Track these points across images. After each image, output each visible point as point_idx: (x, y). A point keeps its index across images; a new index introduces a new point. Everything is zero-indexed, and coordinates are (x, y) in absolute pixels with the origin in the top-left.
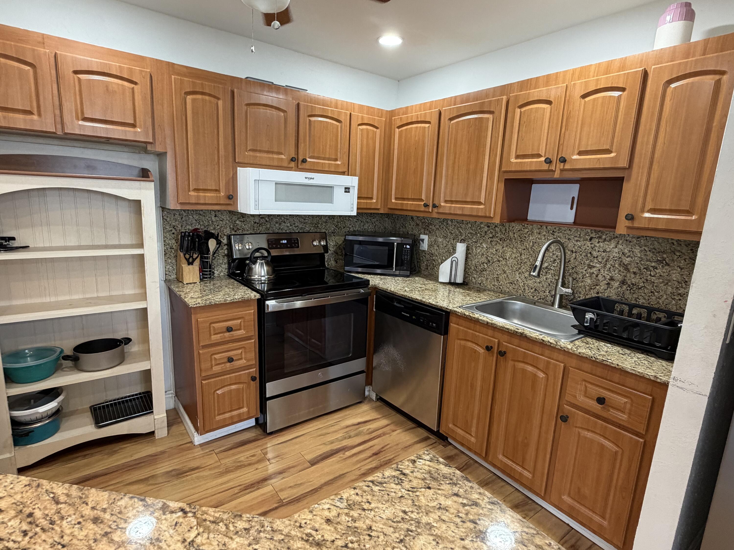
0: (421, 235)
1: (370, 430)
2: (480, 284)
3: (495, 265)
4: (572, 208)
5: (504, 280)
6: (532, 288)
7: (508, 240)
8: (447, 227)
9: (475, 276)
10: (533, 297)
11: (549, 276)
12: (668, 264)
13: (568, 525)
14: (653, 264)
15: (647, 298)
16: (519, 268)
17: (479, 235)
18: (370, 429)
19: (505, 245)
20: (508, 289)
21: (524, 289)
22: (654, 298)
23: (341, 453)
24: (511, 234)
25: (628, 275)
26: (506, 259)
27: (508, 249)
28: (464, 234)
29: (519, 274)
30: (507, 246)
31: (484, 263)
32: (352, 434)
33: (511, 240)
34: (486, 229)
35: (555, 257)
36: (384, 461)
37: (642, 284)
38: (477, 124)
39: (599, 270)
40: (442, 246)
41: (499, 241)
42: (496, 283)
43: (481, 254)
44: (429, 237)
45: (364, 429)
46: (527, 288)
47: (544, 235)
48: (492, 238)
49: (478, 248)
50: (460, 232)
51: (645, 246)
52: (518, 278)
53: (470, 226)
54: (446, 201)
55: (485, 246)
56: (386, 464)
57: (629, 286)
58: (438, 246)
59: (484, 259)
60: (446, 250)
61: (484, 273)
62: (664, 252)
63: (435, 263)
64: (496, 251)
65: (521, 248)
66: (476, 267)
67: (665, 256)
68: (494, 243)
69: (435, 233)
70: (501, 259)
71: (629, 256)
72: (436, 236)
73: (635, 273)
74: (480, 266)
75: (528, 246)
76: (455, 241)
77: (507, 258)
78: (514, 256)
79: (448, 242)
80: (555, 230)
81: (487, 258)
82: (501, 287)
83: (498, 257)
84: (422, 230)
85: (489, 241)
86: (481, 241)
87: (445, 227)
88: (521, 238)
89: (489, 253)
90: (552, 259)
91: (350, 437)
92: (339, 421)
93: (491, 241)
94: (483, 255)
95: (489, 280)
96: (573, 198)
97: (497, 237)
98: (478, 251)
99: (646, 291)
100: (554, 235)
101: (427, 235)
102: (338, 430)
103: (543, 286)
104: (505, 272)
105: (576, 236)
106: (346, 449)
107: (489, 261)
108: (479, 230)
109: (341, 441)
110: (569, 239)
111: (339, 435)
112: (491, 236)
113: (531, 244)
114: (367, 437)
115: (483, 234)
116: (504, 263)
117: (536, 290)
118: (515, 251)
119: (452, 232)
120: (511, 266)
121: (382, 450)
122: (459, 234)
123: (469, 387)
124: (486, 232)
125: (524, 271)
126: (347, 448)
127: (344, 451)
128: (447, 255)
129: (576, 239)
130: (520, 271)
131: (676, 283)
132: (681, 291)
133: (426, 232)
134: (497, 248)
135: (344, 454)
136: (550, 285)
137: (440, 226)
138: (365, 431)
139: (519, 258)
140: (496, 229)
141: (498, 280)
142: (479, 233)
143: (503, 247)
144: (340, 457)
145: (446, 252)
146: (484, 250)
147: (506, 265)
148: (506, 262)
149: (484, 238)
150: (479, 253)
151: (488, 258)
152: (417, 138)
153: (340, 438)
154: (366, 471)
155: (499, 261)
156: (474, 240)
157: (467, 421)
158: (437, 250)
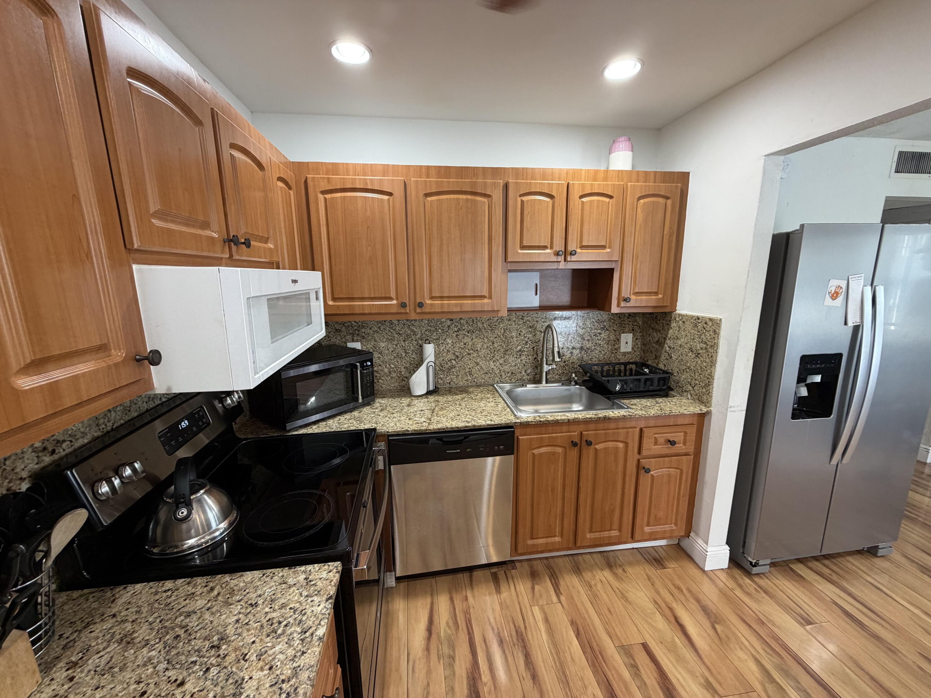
0: (348, 344)
1: (451, 624)
2: (450, 383)
3: (466, 359)
4: (536, 294)
5: (478, 372)
6: (508, 373)
7: (477, 331)
8: (391, 328)
9: (442, 376)
10: (511, 380)
11: (523, 357)
12: (607, 330)
13: (633, 548)
14: (599, 331)
15: (597, 356)
16: (493, 357)
17: (440, 331)
18: (447, 623)
19: (474, 337)
20: (483, 380)
21: (501, 375)
22: (601, 355)
23: (480, 687)
24: (480, 325)
25: (584, 343)
26: (477, 350)
27: (478, 340)
28: (420, 333)
29: (494, 362)
30: (476, 337)
31: (451, 360)
32: (446, 650)
33: (480, 330)
34: (449, 323)
35: (526, 339)
36: (518, 640)
37: (594, 347)
38: (469, 206)
39: (564, 343)
40: (386, 352)
41: (466, 333)
42: (469, 378)
43: (446, 351)
44: (362, 344)
45: (445, 631)
46: (503, 374)
47: (515, 321)
48: (458, 331)
49: (441, 345)
50: (413, 331)
51: (593, 318)
52: (493, 367)
53: (427, 322)
54: (432, 298)
55: (450, 342)
56: (523, 640)
57: (586, 351)
58: (381, 353)
59: (450, 356)
60: (395, 355)
61: (453, 370)
62: (604, 321)
63: (378, 375)
64: (465, 344)
65: (492, 337)
66: (442, 366)
67: (605, 324)
68: (460, 337)
69: (373, 337)
70: (472, 352)
71: (583, 328)
72: (375, 341)
73: (588, 340)
74: (447, 364)
75: (499, 334)
76: (406, 343)
77: (479, 349)
78: (485, 346)
79: (396, 345)
80: (524, 315)
81: (454, 354)
82: (476, 380)
83: (467, 351)
84: (349, 337)
85: (454, 335)
86: (444, 337)
87: (388, 328)
88: (491, 327)
89: (456, 348)
90: (524, 342)
91: (452, 658)
92: (408, 654)
93: (457, 335)
94: (448, 351)
95: (460, 376)
96: (537, 284)
97: (464, 330)
98: (442, 348)
99: (597, 352)
100: (523, 319)
101: (357, 341)
102: (429, 667)
103: (519, 368)
104: (477, 364)
105: (543, 318)
106: (477, 676)
107: (458, 357)
108: (440, 326)
109: (454, 674)
110: (537, 321)
111: (440, 671)
112: (456, 329)
113: (503, 331)
114: (463, 636)
115: (446, 329)
116: (475, 355)
117: (512, 373)
118: (486, 340)
119: (401, 332)
120: (484, 356)
121: (496, 630)
122: (412, 334)
123: (550, 492)
124: (449, 326)
125: (498, 358)
126: (472, 674)
127: (479, 682)
128: (397, 362)
129: (543, 320)
130: (494, 359)
131: (613, 342)
132: (616, 346)
133: (355, 338)
134: (465, 341)
135: (485, 684)
136: (525, 365)
137: (379, 328)
138: (449, 631)
139: (491, 347)
140: (462, 321)
141: (470, 374)
142: (440, 328)
143: (472, 340)
144: (489, 692)
145: (394, 357)
146: (450, 345)
147: (478, 356)
148: (478, 353)
149: (448, 334)
150: (443, 350)
151: (456, 353)
152: (368, 213)
153: (448, 673)
154: (528, 672)
155: (469, 354)
156: (434, 338)
157: (550, 525)
158: (379, 358)
